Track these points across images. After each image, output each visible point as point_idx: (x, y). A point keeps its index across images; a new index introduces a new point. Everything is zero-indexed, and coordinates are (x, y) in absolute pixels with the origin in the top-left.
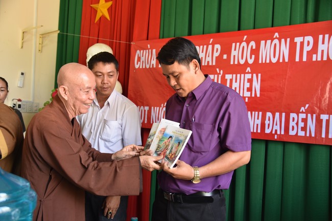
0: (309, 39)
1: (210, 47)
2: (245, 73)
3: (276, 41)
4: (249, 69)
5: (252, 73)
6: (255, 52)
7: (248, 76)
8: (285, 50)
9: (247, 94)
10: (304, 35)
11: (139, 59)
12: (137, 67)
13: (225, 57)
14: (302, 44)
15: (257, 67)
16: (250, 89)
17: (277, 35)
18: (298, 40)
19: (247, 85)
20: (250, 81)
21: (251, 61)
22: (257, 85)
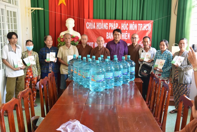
0: (141, 24)
1: (115, 24)
2: (125, 33)
3: (133, 24)
4: (126, 32)
5: (127, 33)
6: (128, 27)
7: (126, 33)
8: (136, 27)
9: (126, 39)
10: (140, 23)
11: (88, 25)
12: (87, 28)
13: (120, 27)
14: (140, 26)
15: (129, 31)
16: (127, 37)
17: (134, 22)
18: (139, 24)
19: (126, 36)
20: (127, 35)
21: (127, 29)
22: (129, 36)
